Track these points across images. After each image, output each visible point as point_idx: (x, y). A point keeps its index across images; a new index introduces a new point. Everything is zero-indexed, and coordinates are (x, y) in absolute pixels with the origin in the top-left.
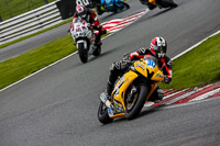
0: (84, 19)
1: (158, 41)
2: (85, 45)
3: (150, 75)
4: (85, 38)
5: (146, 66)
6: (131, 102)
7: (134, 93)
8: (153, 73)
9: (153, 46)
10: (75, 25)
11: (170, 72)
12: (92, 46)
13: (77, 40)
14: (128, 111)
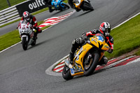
0: (28, 21)
1: (106, 25)
2: (27, 39)
3: (101, 46)
4: (28, 34)
5: (97, 40)
6: (88, 64)
7: (90, 58)
8: (102, 45)
9: (101, 28)
10: (22, 25)
11: (112, 45)
12: (31, 40)
13: (22, 34)
14: (86, 70)
